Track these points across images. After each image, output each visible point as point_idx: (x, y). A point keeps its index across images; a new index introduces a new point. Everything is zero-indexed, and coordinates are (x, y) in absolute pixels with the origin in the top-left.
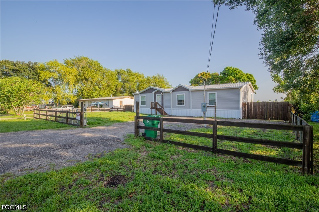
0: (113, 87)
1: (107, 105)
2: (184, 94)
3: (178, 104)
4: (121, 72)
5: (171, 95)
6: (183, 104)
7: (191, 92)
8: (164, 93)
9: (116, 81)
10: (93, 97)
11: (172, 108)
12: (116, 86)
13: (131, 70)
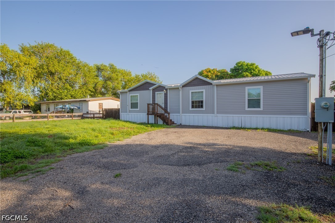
0: (91, 86)
1: (80, 109)
2: (204, 91)
3: (193, 107)
4: (102, 68)
5: (181, 92)
6: (202, 107)
7: (215, 87)
8: (168, 90)
9: (95, 79)
10: (62, 99)
11: (183, 113)
12: (96, 85)
13: (115, 65)
